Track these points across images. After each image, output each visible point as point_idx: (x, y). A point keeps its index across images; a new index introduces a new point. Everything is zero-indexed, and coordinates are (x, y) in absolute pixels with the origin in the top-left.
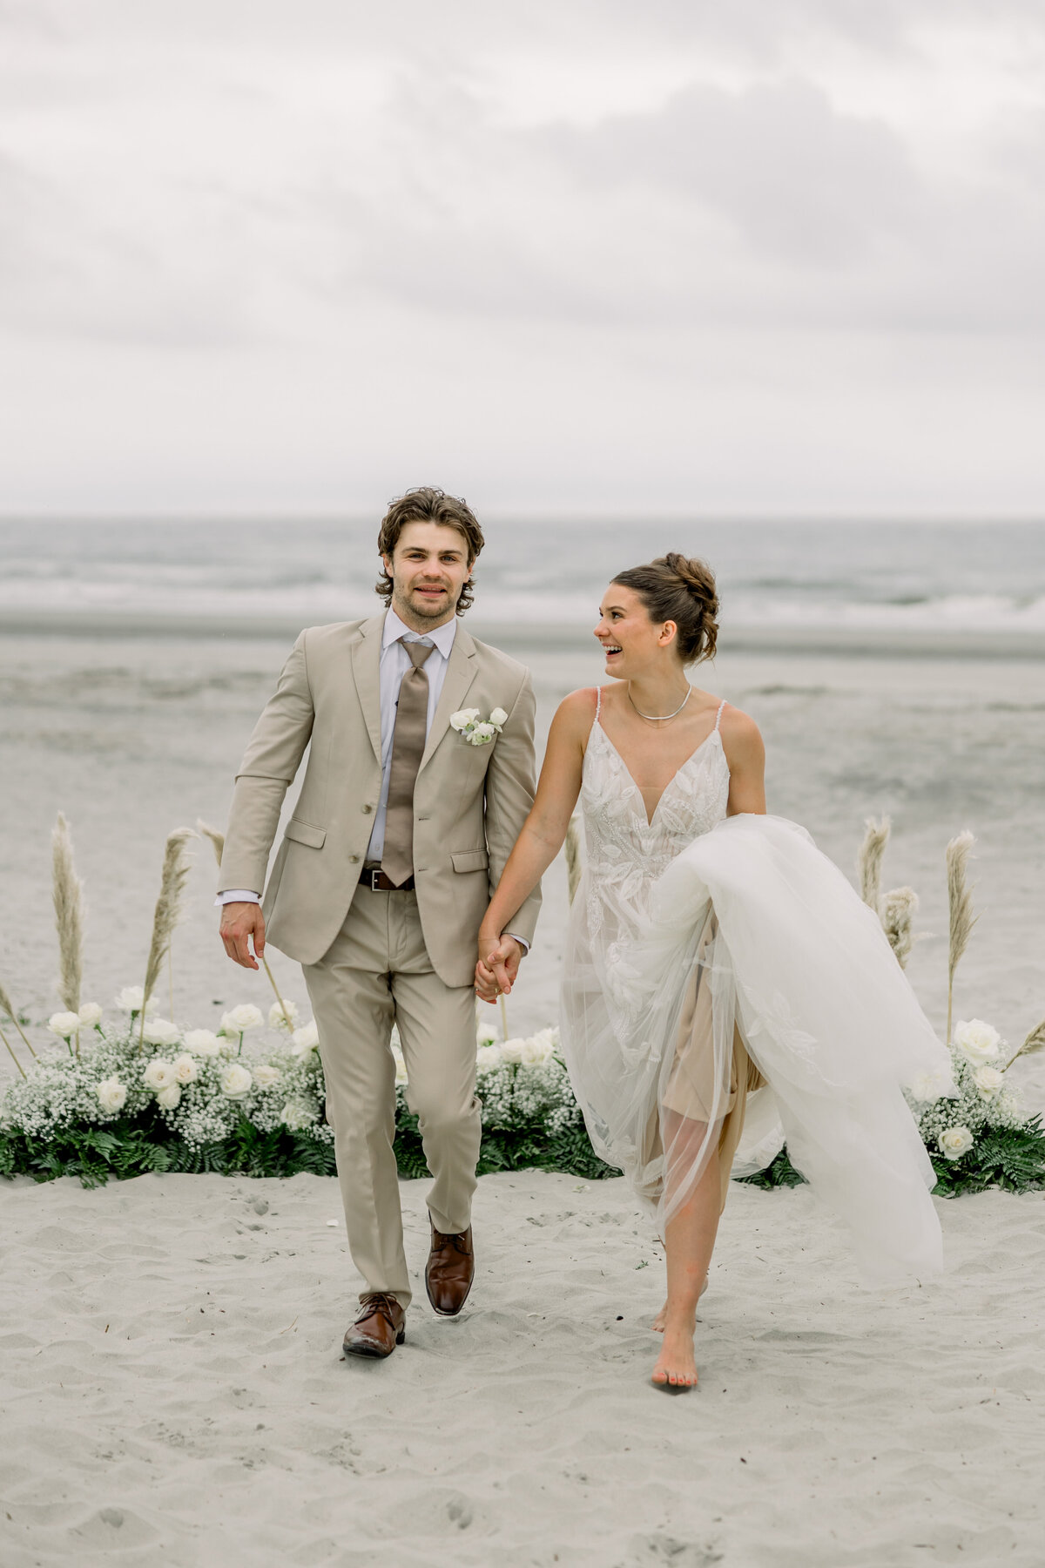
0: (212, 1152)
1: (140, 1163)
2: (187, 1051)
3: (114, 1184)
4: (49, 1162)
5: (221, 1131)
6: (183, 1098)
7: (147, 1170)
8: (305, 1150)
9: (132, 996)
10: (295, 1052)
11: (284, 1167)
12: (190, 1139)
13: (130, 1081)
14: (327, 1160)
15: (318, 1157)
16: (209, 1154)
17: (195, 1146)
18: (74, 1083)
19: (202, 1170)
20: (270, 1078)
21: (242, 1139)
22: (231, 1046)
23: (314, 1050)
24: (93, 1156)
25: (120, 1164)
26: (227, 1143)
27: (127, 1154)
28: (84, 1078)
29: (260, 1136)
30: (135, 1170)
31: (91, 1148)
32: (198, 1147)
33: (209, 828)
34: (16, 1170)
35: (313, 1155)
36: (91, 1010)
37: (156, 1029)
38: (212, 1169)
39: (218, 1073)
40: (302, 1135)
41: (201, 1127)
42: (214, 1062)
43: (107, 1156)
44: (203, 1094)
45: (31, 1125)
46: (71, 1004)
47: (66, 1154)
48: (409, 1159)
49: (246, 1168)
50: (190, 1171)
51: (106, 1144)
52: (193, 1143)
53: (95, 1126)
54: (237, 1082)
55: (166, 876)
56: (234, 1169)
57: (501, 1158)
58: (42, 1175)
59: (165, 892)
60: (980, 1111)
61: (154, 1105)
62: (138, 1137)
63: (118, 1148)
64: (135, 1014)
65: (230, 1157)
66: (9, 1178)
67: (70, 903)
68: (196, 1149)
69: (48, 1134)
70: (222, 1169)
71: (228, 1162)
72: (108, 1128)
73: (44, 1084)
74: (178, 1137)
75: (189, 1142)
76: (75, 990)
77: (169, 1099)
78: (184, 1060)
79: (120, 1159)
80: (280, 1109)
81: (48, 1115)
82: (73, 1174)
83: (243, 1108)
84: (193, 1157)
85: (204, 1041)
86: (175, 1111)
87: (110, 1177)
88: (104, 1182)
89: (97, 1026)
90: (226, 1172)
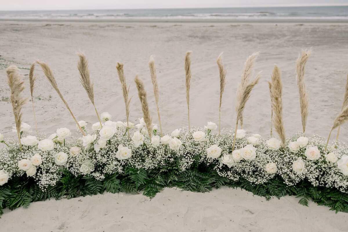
0: (51, 190)
5: (55, 180)
6: (38, 170)
8: (89, 185)
11: (81, 192)
12: (42, 186)
14: (97, 188)
15: (94, 187)
16: (50, 191)
17: (44, 189)
19: (47, 199)
23: (91, 144)
25: (10, 204)
26: (59, 184)
27: (13, 199)
32: (45, 190)
35: (92, 186)
37: (28, 140)
38: (51, 198)
39: (53, 157)
42: (51, 153)
44: (47, 166)
48: (129, 185)
49: (66, 195)
50: (41, 200)
52: (43, 188)
54: (61, 159)
56: (61, 195)
57: (163, 182)
61: (26, 174)
65: (59, 191)
68: (44, 190)
71: (58, 193)
75: (42, 187)
77: (31, 172)
79: (9, 202)
80: (80, 166)
83: (65, 167)
84: (44, 193)
85: (47, 144)
86: (35, 176)
89: (2, 142)
90: (57, 198)
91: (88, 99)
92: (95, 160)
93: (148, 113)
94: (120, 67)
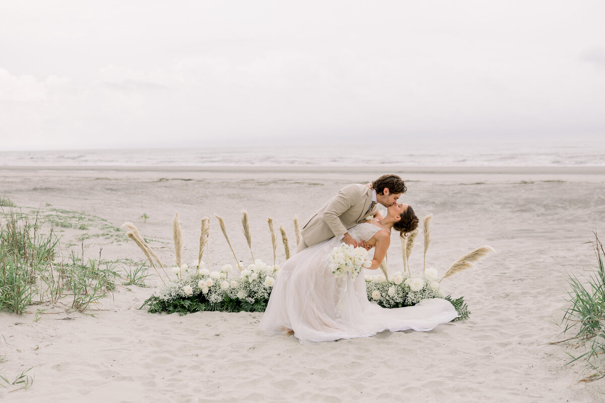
1: (196, 308)
2: (211, 277)
3: (189, 315)
4: (171, 308)
5: (220, 299)
6: (209, 290)
7: (198, 311)
8: (243, 305)
9: (196, 262)
10: (241, 277)
11: (238, 309)
12: (211, 301)
13: (195, 286)
14: (249, 308)
15: (247, 307)
16: (216, 306)
18: (178, 287)
19: (214, 310)
20: (235, 284)
21: (226, 302)
22: (224, 275)
23: (247, 277)
24: (183, 307)
25: (191, 309)
26: (221, 303)
27: (193, 306)
28: (181, 285)
29: (231, 300)
30: (195, 311)
31: (182, 305)
33: (217, 215)
34: (162, 310)
35: (245, 306)
36: (184, 266)
37: (203, 271)
38: (217, 310)
39: (220, 283)
40: (242, 301)
41: (214, 298)
42: (218, 281)
43: (187, 307)
44: (215, 289)
45: (166, 299)
46: (179, 264)
47: (175, 307)
49: (227, 309)
50: (211, 311)
51: (187, 303)
53: (184, 299)
54: (225, 286)
55: (202, 230)
56: (223, 310)
58: (169, 312)
59: (202, 234)
60: (432, 294)
61: (202, 292)
62: (197, 301)
63: (191, 304)
64: (198, 267)
65: (222, 307)
66: (160, 313)
67: (178, 237)
68: (213, 305)
69: (170, 301)
70: (220, 310)
72: (189, 298)
73: (170, 287)
74: (208, 301)
75: (211, 303)
76: (179, 261)
77: (205, 291)
78: (210, 280)
79: (191, 307)
80: (237, 293)
81: (171, 296)
82: (177, 312)
83: (227, 293)
84: (212, 307)
85: (216, 274)
86: (207, 294)
87: (188, 313)
88: (185, 314)
89: (187, 271)
90: (221, 311)
91: (248, 244)
92: (248, 288)
93: (289, 254)
94: (270, 221)
